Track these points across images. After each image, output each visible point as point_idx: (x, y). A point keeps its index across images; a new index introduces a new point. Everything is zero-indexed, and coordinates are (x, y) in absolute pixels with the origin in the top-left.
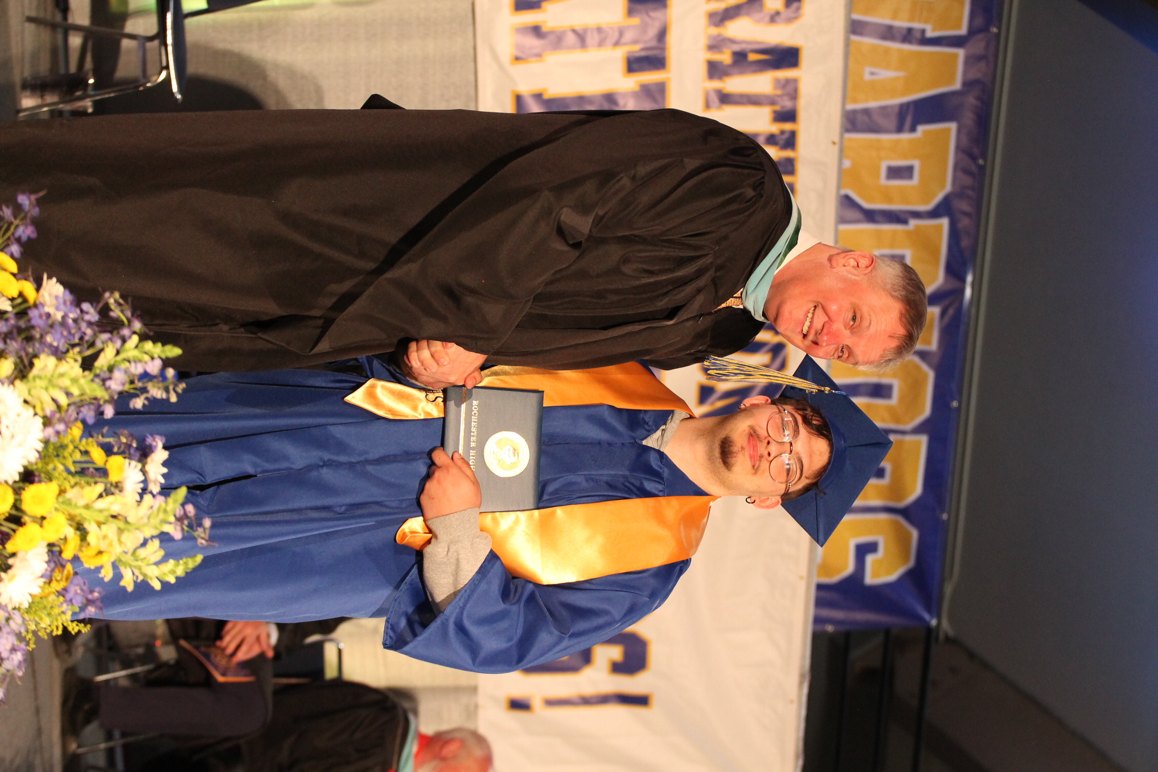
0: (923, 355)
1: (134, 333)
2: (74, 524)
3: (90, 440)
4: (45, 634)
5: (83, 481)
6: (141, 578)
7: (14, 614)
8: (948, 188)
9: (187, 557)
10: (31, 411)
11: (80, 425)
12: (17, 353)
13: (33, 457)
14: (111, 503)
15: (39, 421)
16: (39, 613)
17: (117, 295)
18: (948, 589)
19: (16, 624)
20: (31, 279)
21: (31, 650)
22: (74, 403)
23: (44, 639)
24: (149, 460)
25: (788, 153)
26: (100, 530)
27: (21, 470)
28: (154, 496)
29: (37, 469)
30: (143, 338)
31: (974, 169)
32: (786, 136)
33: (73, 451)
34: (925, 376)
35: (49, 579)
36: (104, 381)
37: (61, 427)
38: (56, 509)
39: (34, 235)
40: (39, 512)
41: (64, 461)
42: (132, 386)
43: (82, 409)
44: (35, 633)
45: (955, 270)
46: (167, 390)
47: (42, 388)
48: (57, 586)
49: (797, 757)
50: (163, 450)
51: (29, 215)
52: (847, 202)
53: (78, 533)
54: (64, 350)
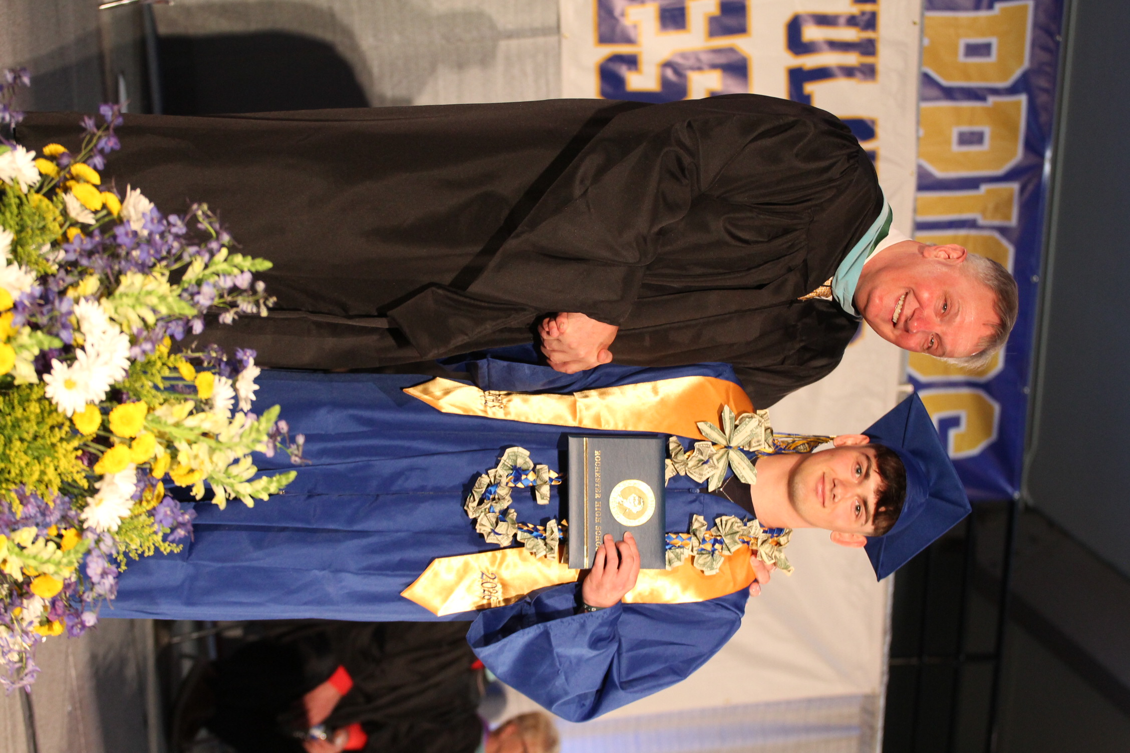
0: (1003, 231)
1: (223, 246)
2: (164, 442)
3: (179, 355)
4: (136, 555)
5: (173, 396)
6: (233, 495)
7: (104, 536)
8: (1026, 64)
9: (280, 474)
10: (117, 329)
11: (167, 342)
12: (103, 269)
13: (120, 376)
14: (202, 421)
15: (125, 339)
16: (128, 533)
17: (205, 207)
18: (1027, 459)
19: (106, 546)
20: (115, 190)
21: (122, 571)
22: (162, 319)
23: (135, 560)
24: (240, 377)
25: (869, 34)
26: (191, 448)
27: (108, 389)
28: (246, 414)
29: (124, 387)
30: (232, 251)
31: (1051, 44)
32: (866, 18)
33: (161, 368)
34: (1006, 251)
35: (138, 499)
36: (192, 295)
37: (148, 346)
38: (145, 428)
39: (117, 147)
40: (127, 433)
41: (152, 378)
42: (222, 300)
43: (170, 325)
44: (126, 554)
45: (1034, 146)
46: (257, 304)
47: (128, 305)
48: (146, 507)
49: (885, 633)
50: (255, 367)
51: (112, 126)
52: (927, 80)
53: (168, 451)
54: (151, 264)
